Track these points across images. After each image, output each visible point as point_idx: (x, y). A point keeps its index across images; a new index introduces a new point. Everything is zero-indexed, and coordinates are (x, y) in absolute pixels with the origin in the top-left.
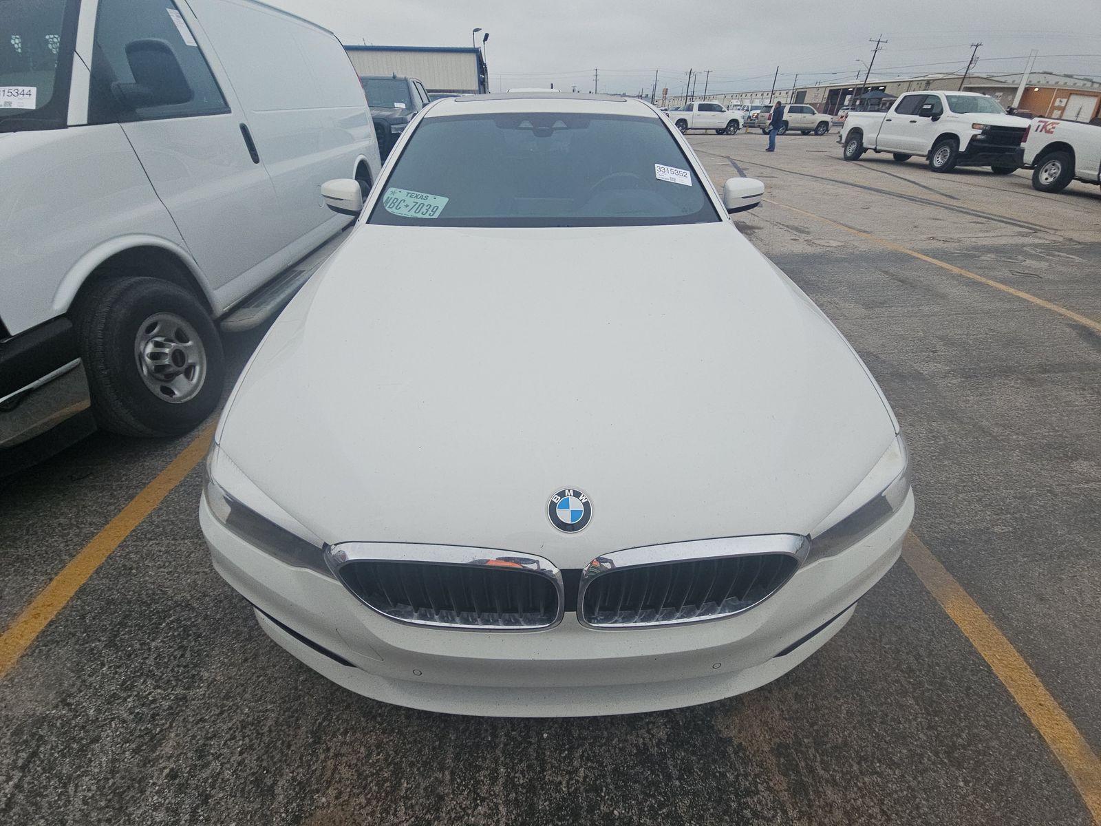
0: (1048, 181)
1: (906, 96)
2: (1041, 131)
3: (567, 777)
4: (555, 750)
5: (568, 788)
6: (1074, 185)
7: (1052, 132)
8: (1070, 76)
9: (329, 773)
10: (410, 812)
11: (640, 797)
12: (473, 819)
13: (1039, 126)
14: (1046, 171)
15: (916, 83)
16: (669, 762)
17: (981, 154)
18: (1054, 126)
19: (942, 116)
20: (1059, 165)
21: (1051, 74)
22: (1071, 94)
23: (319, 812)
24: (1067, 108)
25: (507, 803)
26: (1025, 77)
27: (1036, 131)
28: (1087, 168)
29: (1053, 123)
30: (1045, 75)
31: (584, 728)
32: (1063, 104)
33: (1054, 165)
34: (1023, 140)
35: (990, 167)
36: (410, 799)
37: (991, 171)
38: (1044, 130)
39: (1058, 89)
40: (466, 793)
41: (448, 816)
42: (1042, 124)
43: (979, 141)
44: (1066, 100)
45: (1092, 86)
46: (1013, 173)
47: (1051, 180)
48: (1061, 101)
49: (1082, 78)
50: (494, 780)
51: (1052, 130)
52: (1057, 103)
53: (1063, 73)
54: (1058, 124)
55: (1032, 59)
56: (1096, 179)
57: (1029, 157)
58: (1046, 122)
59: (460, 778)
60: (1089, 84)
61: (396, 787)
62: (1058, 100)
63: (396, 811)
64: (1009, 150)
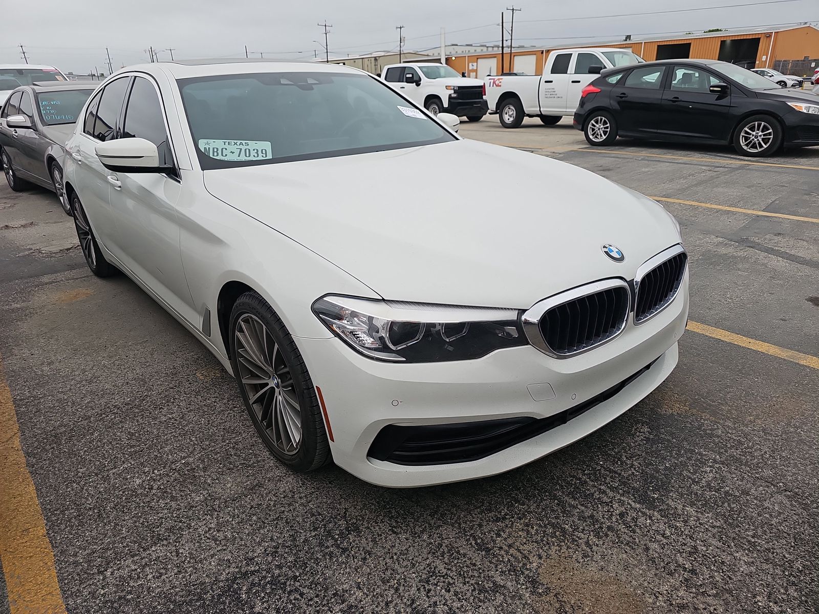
0: (510, 120)
1: (388, 69)
2: (493, 86)
3: (633, 469)
4: (614, 464)
5: (639, 472)
6: (526, 121)
7: (500, 86)
8: (471, 45)
9: (518, 554)
10: (585, 532)
11: (668, 454)
12: (618, 511)
13: (490, 82)
14: (506, 114)
15: (367, 59)
16: (663, 436)
17: (459, 108)
18: (500, 81)
19: (421, 82)
20: (512, 107)
21: (457, 45)
22: (477, 59)
23: (540, 570)
24: (478, 69)
25: (623, 495)
26: (443, 49)
27: (490, 86)
28: (532, 107)
29: (499, 79)
30: (453, 47)
31: (613, 449)
32: (475, 68)
33: (509, 108)
34: (483, 94)
35: (465, 117)
36: (578, 528)
37: (467, 120)
38: (494, 85)
39: (468, 56)
40: (600, 506)
41: (605, 519)
42: (492, 81)
43: (454, 98)
44: (476, 64)
45: (487, 50)
46: (482, 119)
47: (512, 119)
48: (473, 65)
49: (478, 45)
50: (604, 492)
51: (500, 84)
52: (471, 68)
53: (465, 44)
54: (502, 79)
55: (443, 36)
56: (540, 113)
57: (492, 106)
58: (494, 79)
59: (588, 504)
60: (485, 49)
61: (564, 531)
62: (470, 64)
63: (577, 537)
64: (475, 103)
